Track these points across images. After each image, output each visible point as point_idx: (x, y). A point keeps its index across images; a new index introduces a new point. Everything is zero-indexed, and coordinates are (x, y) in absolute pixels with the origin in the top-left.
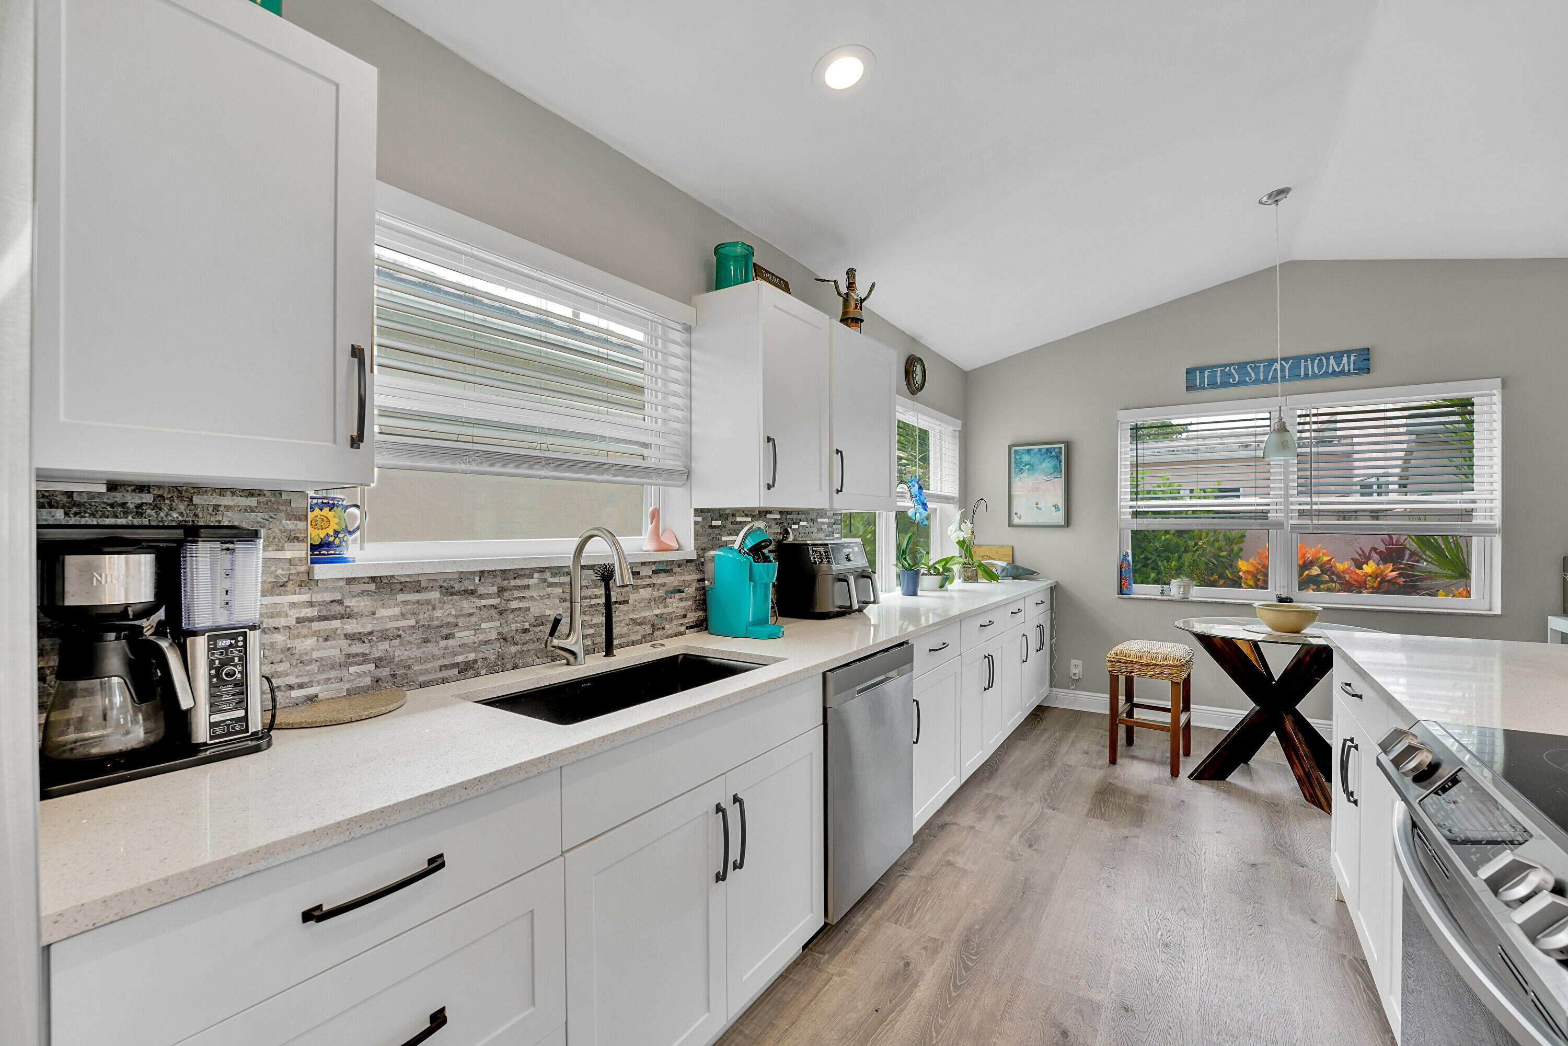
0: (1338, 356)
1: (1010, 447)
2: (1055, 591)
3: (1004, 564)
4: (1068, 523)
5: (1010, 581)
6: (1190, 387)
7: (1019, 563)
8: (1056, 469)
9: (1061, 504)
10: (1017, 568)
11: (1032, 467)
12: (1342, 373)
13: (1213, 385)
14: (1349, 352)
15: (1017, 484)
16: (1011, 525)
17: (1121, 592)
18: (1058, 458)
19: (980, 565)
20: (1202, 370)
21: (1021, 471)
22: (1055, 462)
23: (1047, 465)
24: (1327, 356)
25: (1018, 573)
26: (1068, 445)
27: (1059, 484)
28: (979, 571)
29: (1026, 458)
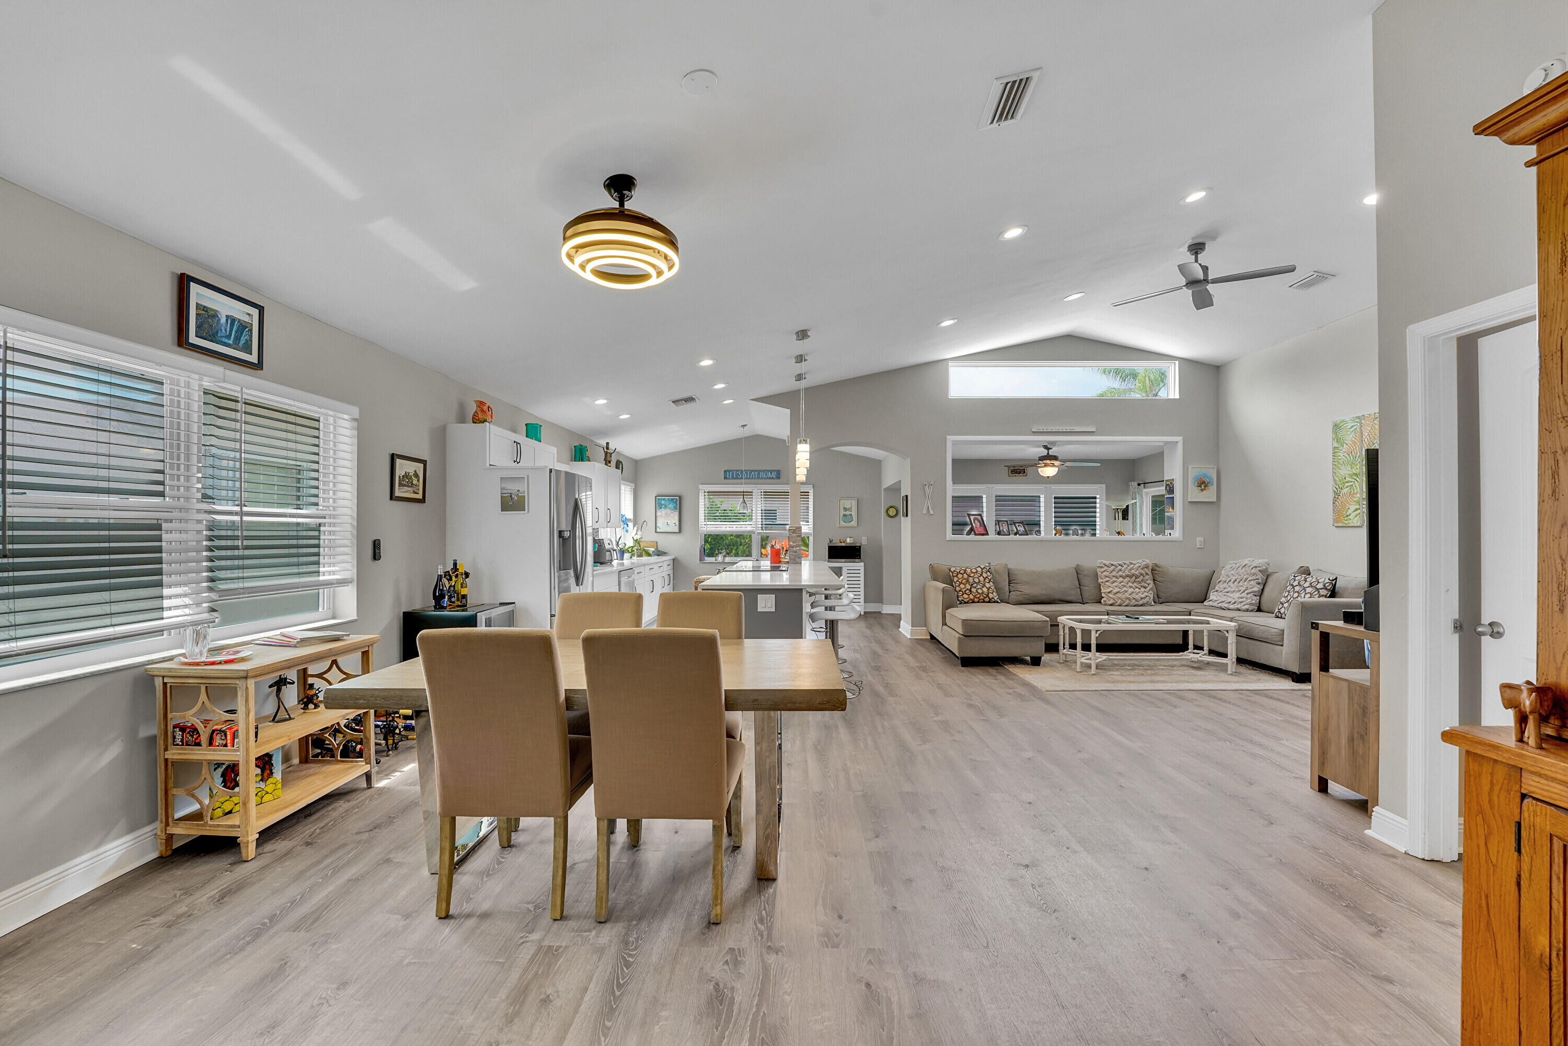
0: (771, 471)
1: (656, 497)
2: (674, 560)
3: (653, 550)
4: (680, 532)
5: (656, 557)
6: (725, 478)
7: (659, 549)
8: (675, 508)
9: (677, 524)
10: (659, 551)
11: (666, 507)
12: (772, 478)
13: (733, 478)
14: (774, 471)
15: (659, 514)
16: (656, 532)
17: (701, 560)
18: (676, 503)
19: (644, 550)
20: (729, 471)
21: (661, 508)
22: (675, 504)
23: (671, 506)
24: (768, 471)
25: (659, 553)
26: (680, 497)
27: (677, 513)
28: (644, 553)
29: (663, 502)
